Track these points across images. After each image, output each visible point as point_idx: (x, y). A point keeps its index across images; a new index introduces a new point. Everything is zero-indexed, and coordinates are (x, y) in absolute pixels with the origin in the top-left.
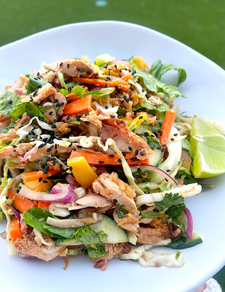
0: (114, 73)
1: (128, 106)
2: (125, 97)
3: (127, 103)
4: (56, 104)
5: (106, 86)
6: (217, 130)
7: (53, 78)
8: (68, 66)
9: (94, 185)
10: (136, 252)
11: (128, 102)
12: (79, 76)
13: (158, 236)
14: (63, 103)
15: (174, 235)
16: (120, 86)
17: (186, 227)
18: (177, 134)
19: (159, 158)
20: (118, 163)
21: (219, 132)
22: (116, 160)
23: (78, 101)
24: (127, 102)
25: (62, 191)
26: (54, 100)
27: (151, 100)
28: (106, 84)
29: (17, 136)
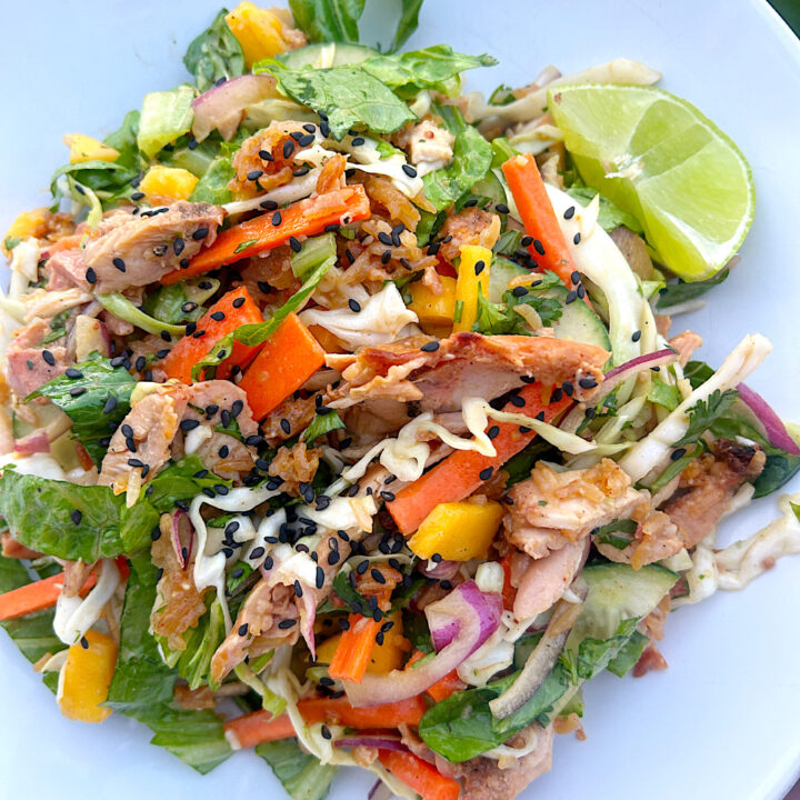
0: (275, 177)
1: (408, 252)
2: (382, 238)
3: (400, 249)
4: (217, 418)
5: (295, 245)
6: (629, 85)
7: (100, 330)
8: (119, 264)
9: (530, 549)
10: (702, 577)
11: (398, 244)
12: (178, 267)
13: (721, 501)
14: (239, 404)
15: (754, 473)
16: (346, 220)
17: (762, 427)
18: (573, 208)
19: (596, 330)
20: (527, 440)
21: (640, 90)
22: (516, 435)
23: (264, 354)
24: (397, 246)
25: (459, 621)
26: (202, 414)
27: (422, 158)
28: (292, 239)
29: (210, 592)
